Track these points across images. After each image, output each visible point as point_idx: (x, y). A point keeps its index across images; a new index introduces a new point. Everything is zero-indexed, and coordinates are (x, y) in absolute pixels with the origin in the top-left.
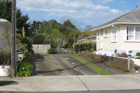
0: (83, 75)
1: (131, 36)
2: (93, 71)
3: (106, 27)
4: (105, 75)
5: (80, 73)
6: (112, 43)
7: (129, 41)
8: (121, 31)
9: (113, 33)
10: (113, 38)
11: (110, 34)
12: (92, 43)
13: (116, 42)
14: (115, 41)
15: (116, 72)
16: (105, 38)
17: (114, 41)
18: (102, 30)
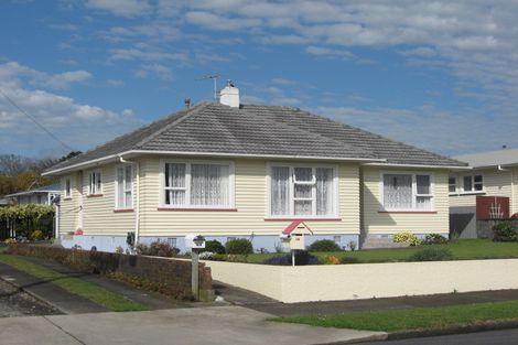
0: (59, 313)
1: (177, 192)
2: (87, 300)
3: (97, 163)
4: (127, 310)
5: (46, 309)
6: (116, 212)
7: (171, 206)
8: (149, 177)
9: (120, 182)
10: (121, 199)
11: (109, 185)
12: (37, 214)
13: (132, 211)
14: (128, 208)
15: (154, 301)
16: (92, 196)
17: (125, 208)
18: (81, 172)
